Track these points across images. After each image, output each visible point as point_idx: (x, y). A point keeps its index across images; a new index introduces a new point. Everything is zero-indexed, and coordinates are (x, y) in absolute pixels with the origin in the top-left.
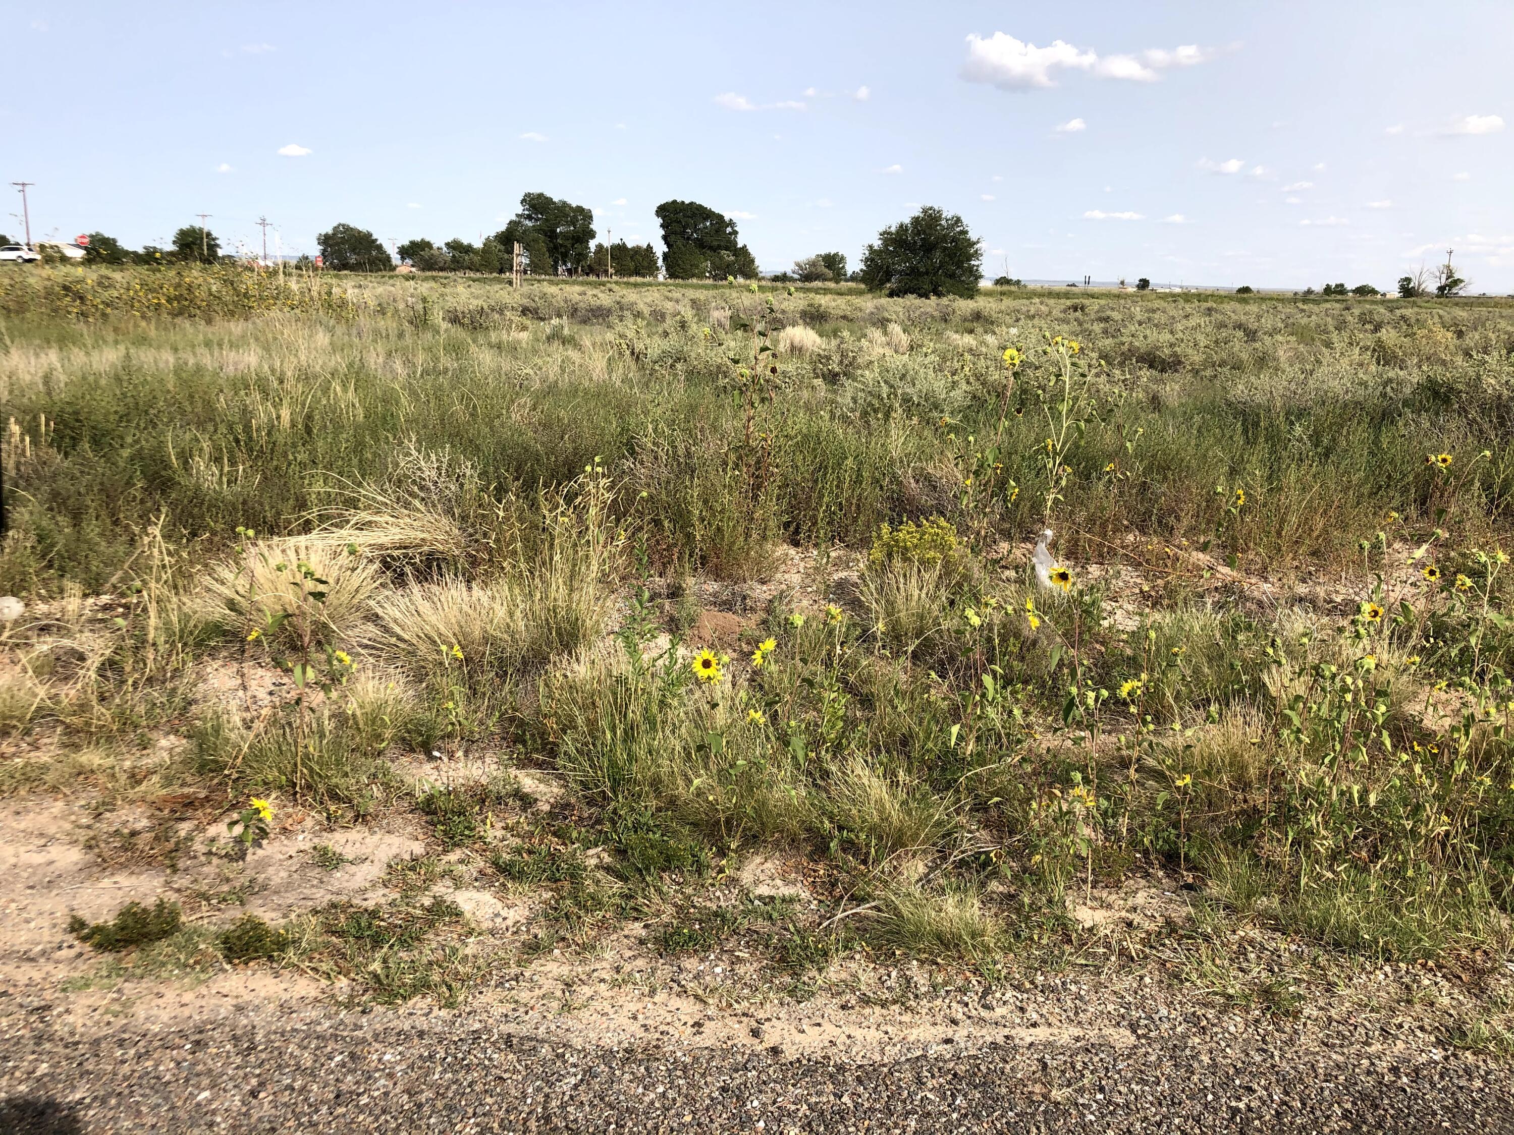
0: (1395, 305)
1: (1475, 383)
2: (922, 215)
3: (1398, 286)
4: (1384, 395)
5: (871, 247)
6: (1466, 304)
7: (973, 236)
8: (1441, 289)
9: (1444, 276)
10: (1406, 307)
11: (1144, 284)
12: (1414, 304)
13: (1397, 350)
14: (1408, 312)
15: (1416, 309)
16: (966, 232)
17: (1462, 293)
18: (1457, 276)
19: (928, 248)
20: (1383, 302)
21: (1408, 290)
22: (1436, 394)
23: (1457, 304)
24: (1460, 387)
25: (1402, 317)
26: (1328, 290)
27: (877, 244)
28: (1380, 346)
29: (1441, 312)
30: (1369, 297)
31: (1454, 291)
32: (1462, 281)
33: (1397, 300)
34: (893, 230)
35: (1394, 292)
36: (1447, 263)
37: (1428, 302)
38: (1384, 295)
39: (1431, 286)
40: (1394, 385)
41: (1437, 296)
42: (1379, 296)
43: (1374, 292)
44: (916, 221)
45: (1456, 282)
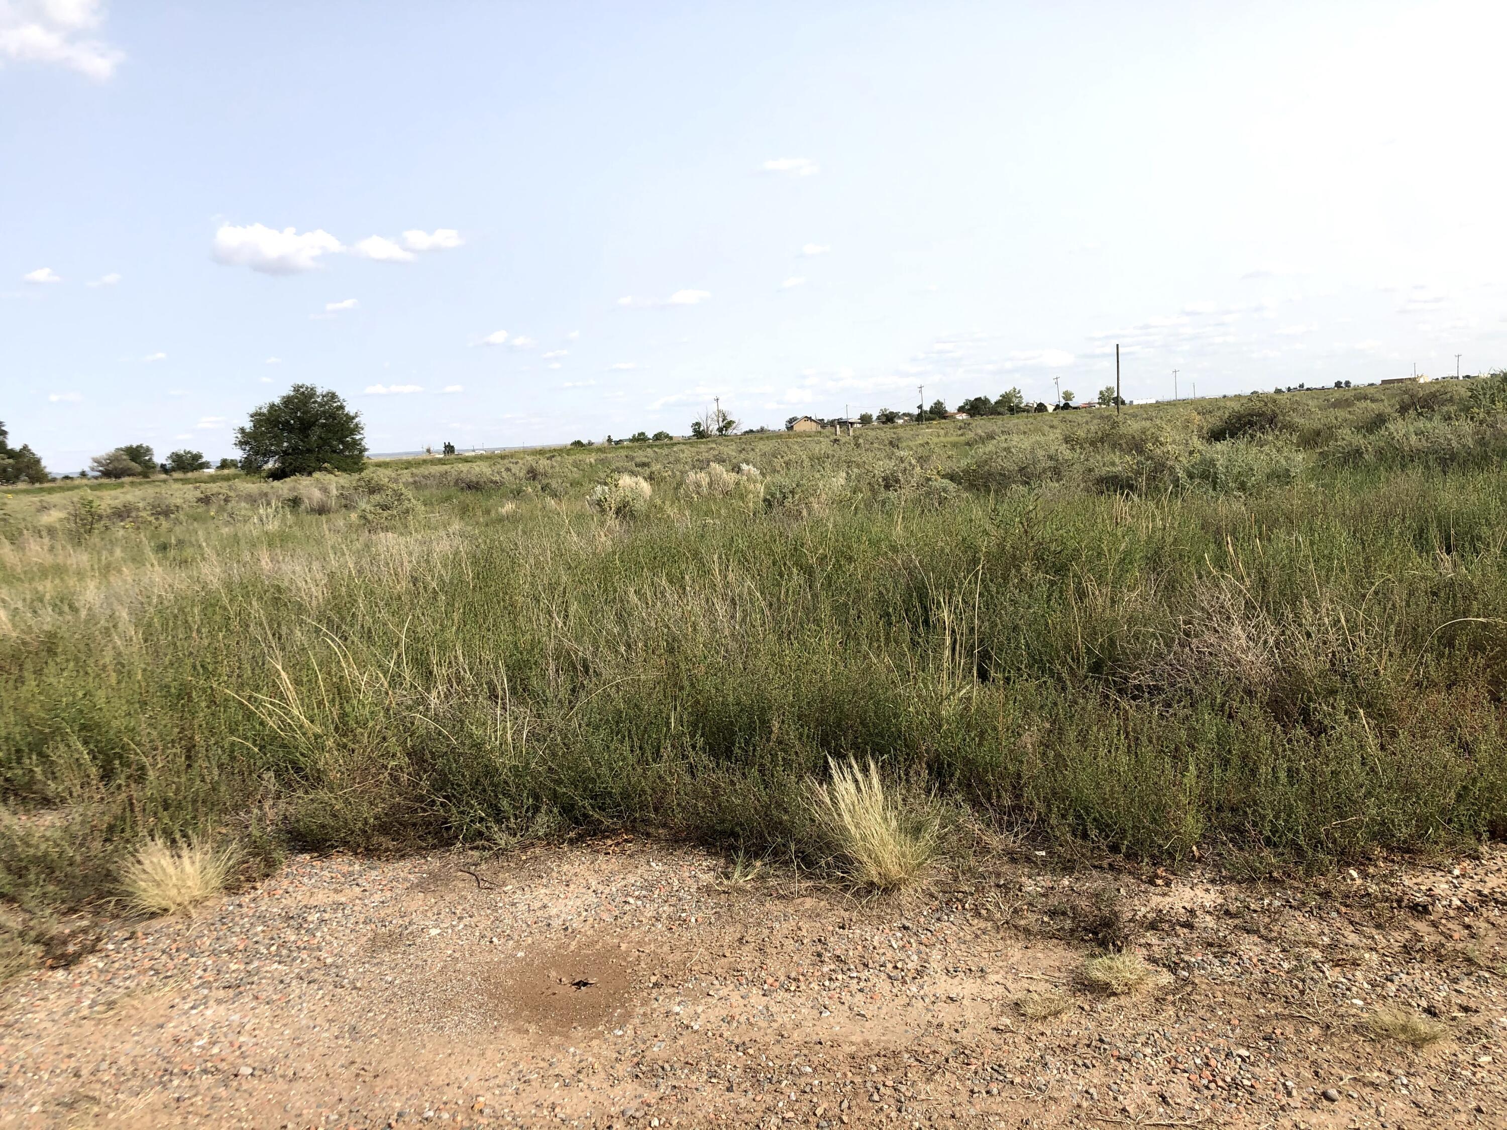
2: (292, 393)
3: (691, 429)
5: (242, 430)
7: (350, 409)
8: (720, 430)
9: (719, 419)
10: (699, 447)
11: (449, 449)
12: (705, 443)
16: (342, 407)
17: (735, 431)
18: (729, 418)
19: (305, 426)
21: (700, 433)
26: (634, 440)
27: (248, 425)
30: (665, 442)
31: (729, 430)
32: (733, 422)
34: (265, 411)
35: (691, 436)
36: (718, 409)
38: (682, 438)
41: (719, 436)
42: (673, 440)
43: (667, 436)
44: (287, 401)
45: (730, 423)
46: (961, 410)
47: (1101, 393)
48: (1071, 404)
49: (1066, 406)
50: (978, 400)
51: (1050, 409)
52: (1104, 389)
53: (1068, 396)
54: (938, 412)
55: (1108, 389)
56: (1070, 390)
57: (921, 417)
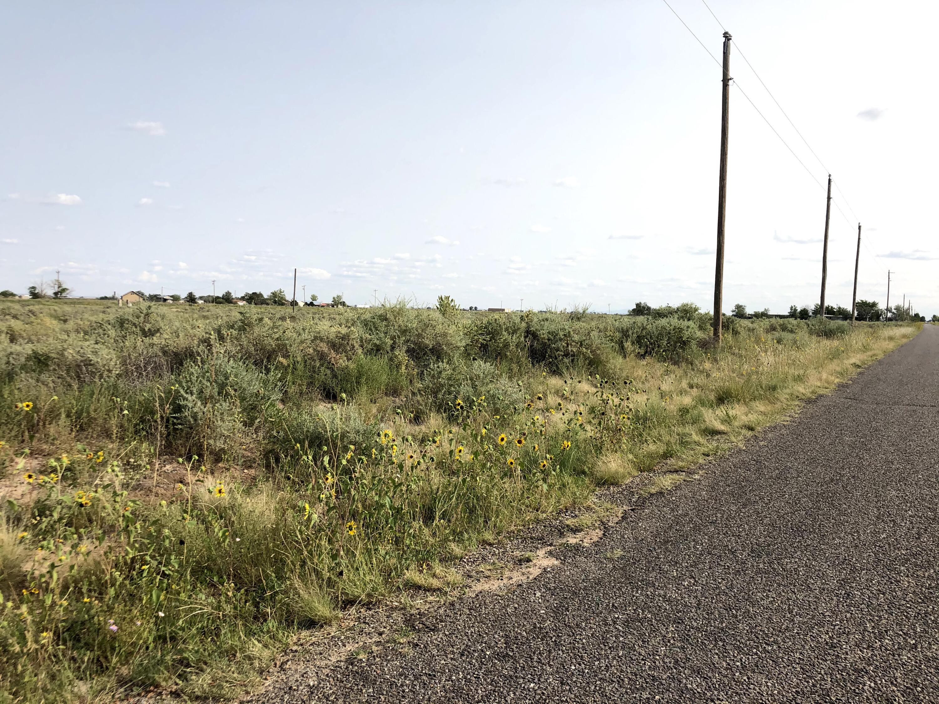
0: (27, 303)
1: (61, 354)
3: (28, 291)
4: (8, 363)
6: (71, 303)
8: (56, 294)
9: (56, 286)
10: (34, 305)
12: (39, 303)
13: (22, 333)
14: (36, 308)
15: (41, 306)
17: (69, 296)
18: (64, 286)
20: (19, 301)
21: (35, 294)
22: (39, 361)
23: (66, 303)
24: (53, 355)
25: (30, 311)
28: (11, 330)
29: (56, 308)
30: (10, 298)
31: (64, 295)
32: (67, 289)
33: (28, 301)
35: (27, 296)
36: (57, 278)
37: (48, 301)
38: (20, 297)
39: (50, 292)
40: (14, 356)
41: (54, 298)
42: (17, 298)
43: (13, 295)
45: (64, 290)
46: (243, 299)
47: (334, 298)
48: (315, 303)
49: (312, 304)
50: (254, 294)
51: (301, 304)
52: (336, 296)
53: (314, 298)
54: (227, 299)
55: (338, 296)
56: (316, 294)
57: (216, 300)
